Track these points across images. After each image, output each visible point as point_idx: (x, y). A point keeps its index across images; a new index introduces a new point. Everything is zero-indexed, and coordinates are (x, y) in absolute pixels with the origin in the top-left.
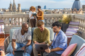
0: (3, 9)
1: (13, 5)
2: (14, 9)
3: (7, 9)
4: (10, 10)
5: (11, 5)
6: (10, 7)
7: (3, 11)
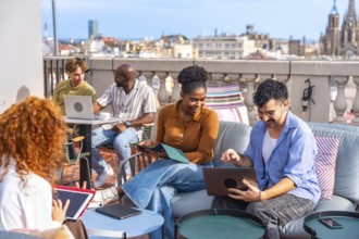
0: (291, 42)
1: (345, 23)
2: (350, 39)
3: (314, 43)
4: (326, 45)
5: (332, 20)
6: (329, 31)
7: (290, 52)
